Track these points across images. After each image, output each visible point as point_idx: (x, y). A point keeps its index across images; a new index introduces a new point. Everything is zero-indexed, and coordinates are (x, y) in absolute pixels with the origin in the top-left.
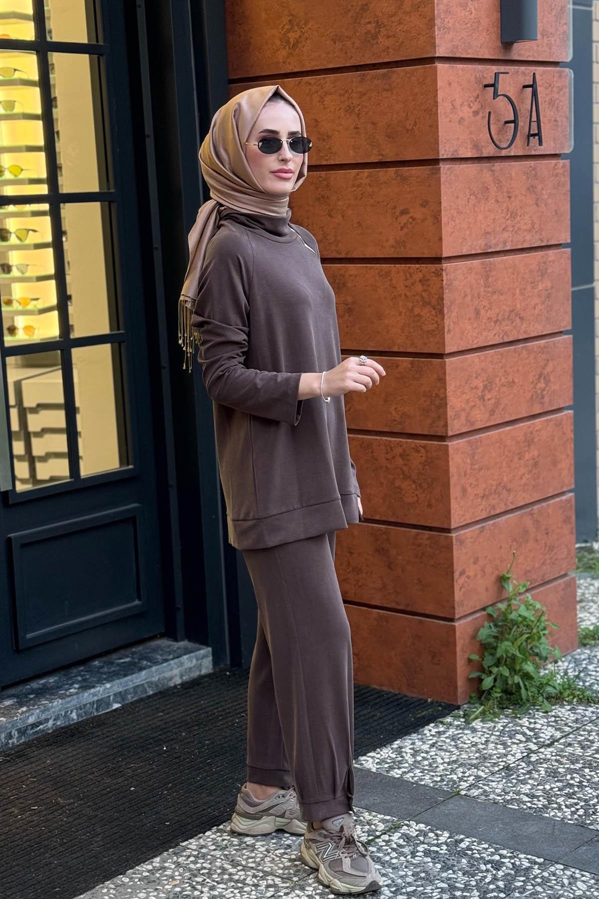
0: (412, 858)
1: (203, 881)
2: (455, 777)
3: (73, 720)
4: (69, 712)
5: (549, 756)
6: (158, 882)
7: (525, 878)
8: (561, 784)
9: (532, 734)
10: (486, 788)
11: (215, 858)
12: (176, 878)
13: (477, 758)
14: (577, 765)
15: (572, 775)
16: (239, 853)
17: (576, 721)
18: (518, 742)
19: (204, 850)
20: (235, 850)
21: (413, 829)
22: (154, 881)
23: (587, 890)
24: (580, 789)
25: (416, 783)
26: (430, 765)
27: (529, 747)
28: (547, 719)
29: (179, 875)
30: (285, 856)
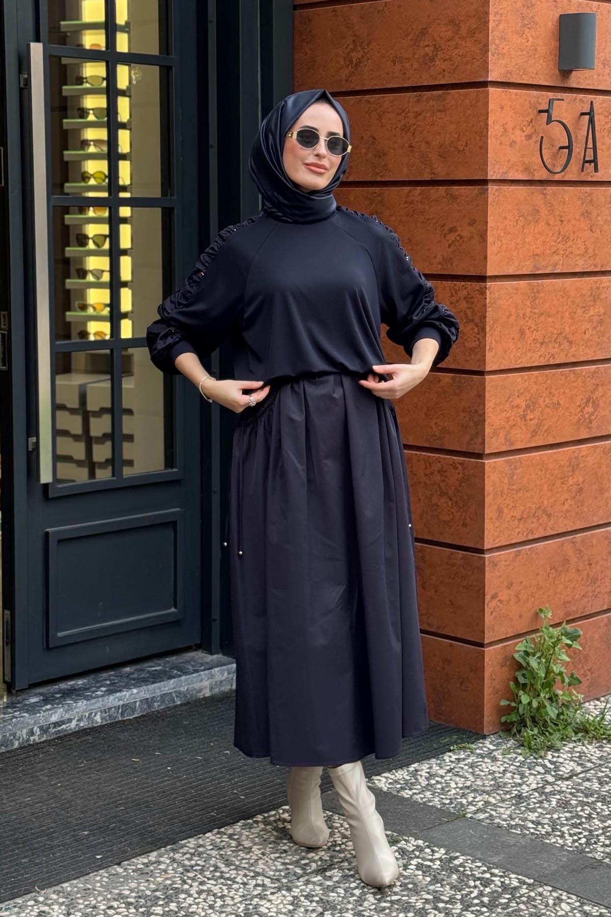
0: (403, 870)
1: (194, 876)
2: (464, 801)
3: (97, 723)
4: (93, 714)
5: (564, 789)
6: (150, 874)
7: (510, 896)
8: (570, 815)
9: (553, 767)
10: (493, 813)
11: (210, 857)
12: (168, 871)
13: (491, 785)
14: (590, 798)
15: (583, 807)
16: (234, 854)
17: (601, 758)
18: (536, 773)
19: (201, 849)
20: (231, 851)
21: (410, 845)
22: (147, 873)
23: (569, 912)
24: (588, 820)
25: (424, 803)
26: (443, 789)
27: (546, 779)
28: (572, 754)
29: (173, 870)
30: (279, 860)
